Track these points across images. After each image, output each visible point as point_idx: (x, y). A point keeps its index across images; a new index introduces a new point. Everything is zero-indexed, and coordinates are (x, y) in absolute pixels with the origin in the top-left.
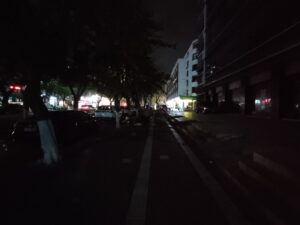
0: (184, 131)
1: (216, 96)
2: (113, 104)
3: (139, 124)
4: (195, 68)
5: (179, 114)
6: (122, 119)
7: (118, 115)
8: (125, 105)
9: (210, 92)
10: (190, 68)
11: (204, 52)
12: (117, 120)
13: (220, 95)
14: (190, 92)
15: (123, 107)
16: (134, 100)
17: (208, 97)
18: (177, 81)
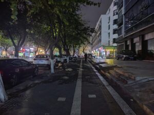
0: (107, 74)
1: (133, 45)
2: (48, 53)
3: (70, 70)
4: (115, 22)
5: (102, 61)
6: (56, 65)
7: (52, 62)
8: (58, 54)
9: (129, 43)
10: (112, 22)
11: (123, 9)
12: (52, 67)
13: (137, 44)
14: (111, 43)
15: (56, 56)
16: (65, 50)
17: (127, 46)
18: (100, 34)
